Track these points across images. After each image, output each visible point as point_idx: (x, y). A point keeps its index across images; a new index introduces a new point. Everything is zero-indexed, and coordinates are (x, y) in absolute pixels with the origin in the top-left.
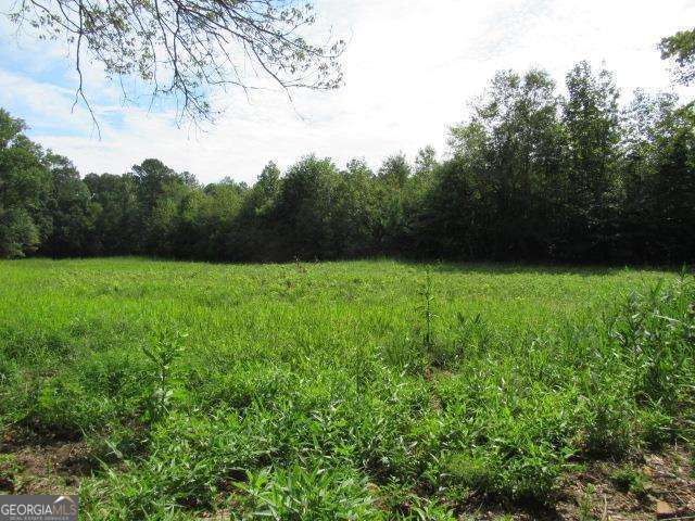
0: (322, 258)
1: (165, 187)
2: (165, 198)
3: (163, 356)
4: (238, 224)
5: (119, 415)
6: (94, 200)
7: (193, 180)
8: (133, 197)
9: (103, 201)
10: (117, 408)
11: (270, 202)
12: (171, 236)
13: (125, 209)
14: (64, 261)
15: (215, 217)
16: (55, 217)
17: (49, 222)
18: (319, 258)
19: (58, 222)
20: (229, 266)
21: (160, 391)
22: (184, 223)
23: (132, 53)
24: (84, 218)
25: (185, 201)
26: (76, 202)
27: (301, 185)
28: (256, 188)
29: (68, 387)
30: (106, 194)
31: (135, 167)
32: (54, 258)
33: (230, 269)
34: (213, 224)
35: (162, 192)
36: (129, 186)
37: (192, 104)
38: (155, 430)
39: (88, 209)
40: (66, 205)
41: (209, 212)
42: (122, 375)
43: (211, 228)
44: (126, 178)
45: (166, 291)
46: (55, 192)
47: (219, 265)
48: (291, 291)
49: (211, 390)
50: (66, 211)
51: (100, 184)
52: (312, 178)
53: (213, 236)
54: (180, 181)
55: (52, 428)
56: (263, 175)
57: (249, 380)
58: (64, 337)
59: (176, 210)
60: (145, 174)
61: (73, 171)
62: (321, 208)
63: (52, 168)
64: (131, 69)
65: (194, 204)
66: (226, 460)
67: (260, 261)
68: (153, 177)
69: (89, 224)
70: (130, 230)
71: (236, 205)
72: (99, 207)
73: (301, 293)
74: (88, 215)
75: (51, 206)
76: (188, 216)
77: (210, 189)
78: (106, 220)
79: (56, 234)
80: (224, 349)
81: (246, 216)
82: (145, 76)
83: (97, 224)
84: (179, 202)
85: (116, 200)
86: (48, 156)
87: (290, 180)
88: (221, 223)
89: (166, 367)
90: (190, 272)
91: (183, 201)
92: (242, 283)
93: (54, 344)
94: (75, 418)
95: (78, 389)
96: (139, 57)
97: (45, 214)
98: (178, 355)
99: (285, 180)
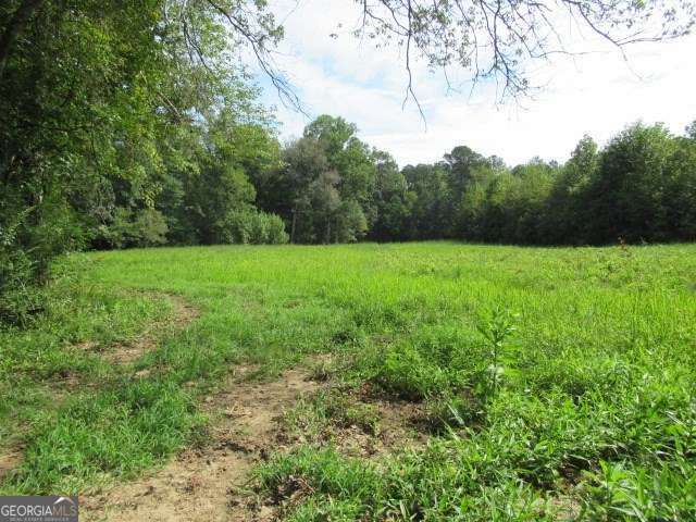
0: (651, 240)
1: (473, 172)
2: (474, 182)
3: (495, 333)
4: (549, 206)
5: (451, 385)
6: (410, 189)
7: (500, 163)
8: (444, 184)
9: (418, 190)
10: (450, 378)
11: (586, 179)
12: (480, 220)
13: (436, 196)
14: (387, 245)
15: (524, 200)
16: (379, 206)
17: (374, 211)
18: (647, 241)
19: (381, 211)
20: (539, 249)
21: (492, 367)
22: (492, 207)
23: (453, 44)
24: (403, 206)
25: (493, 184)
26: (395, 192)
27: (623, 158)
28: (569, 165)
29: (409, 354)
30: (421, 183)
31: (446, 156)
32: (379, 242)
33: (541, 252)
34: (521, 207)
35: (470, 177)
36: (440, 174)
37: (511, 84)
38: (490, 404)
39: (406, 198)
40: (388, 196)
41: (517, 195)
42: (450, 349)
43: (520, 211)
44: (437, 166)
45: (478, 274)
46: (379, 184)
47: (529, 249)
48: (614, 277)
49: (540, 373)
50: (388, 200)
51: (416, 174)
52: (638, 149)
53: (521, 219)
54: (488, 165)
55: (397, 389)
56: (577, 151)
57: (581, 368)
58: (397, 311)
59: (484, 194)
60: (454, 161)
61: (393, 165)
62: (649, 183)
63: (376, 163)
64: (451, 60)
65: (502, 187)
66: (565, 446)
67: (575, 244)
68: (463, 164)
69: (406, 211)
70: (441, 216)
71: (546, 186)
72: (414, 195)
73: (627, 280)
74: (405, 203)
75: (376, 197)
76: (497, 200)
77: (518, 171)
78: (421, 207)
79: (381, 221)
80: (547, 333)
81: (559, 195)
82: (465, 63)
83: (413, 211)
84: (486, 186)
85: (429, 188)
86: (374, 152)
87: (611, 153)
88: (530, 204)
89: (499, 344)
90: (500, 256)
91: (491, 185)
92: (556, 268)
93: (389, 317)
94: (416, 382)
95: (417, 357)
96: (458, 46)
97: (372, 204)
98: (510, 334)
99: (604, 155)
